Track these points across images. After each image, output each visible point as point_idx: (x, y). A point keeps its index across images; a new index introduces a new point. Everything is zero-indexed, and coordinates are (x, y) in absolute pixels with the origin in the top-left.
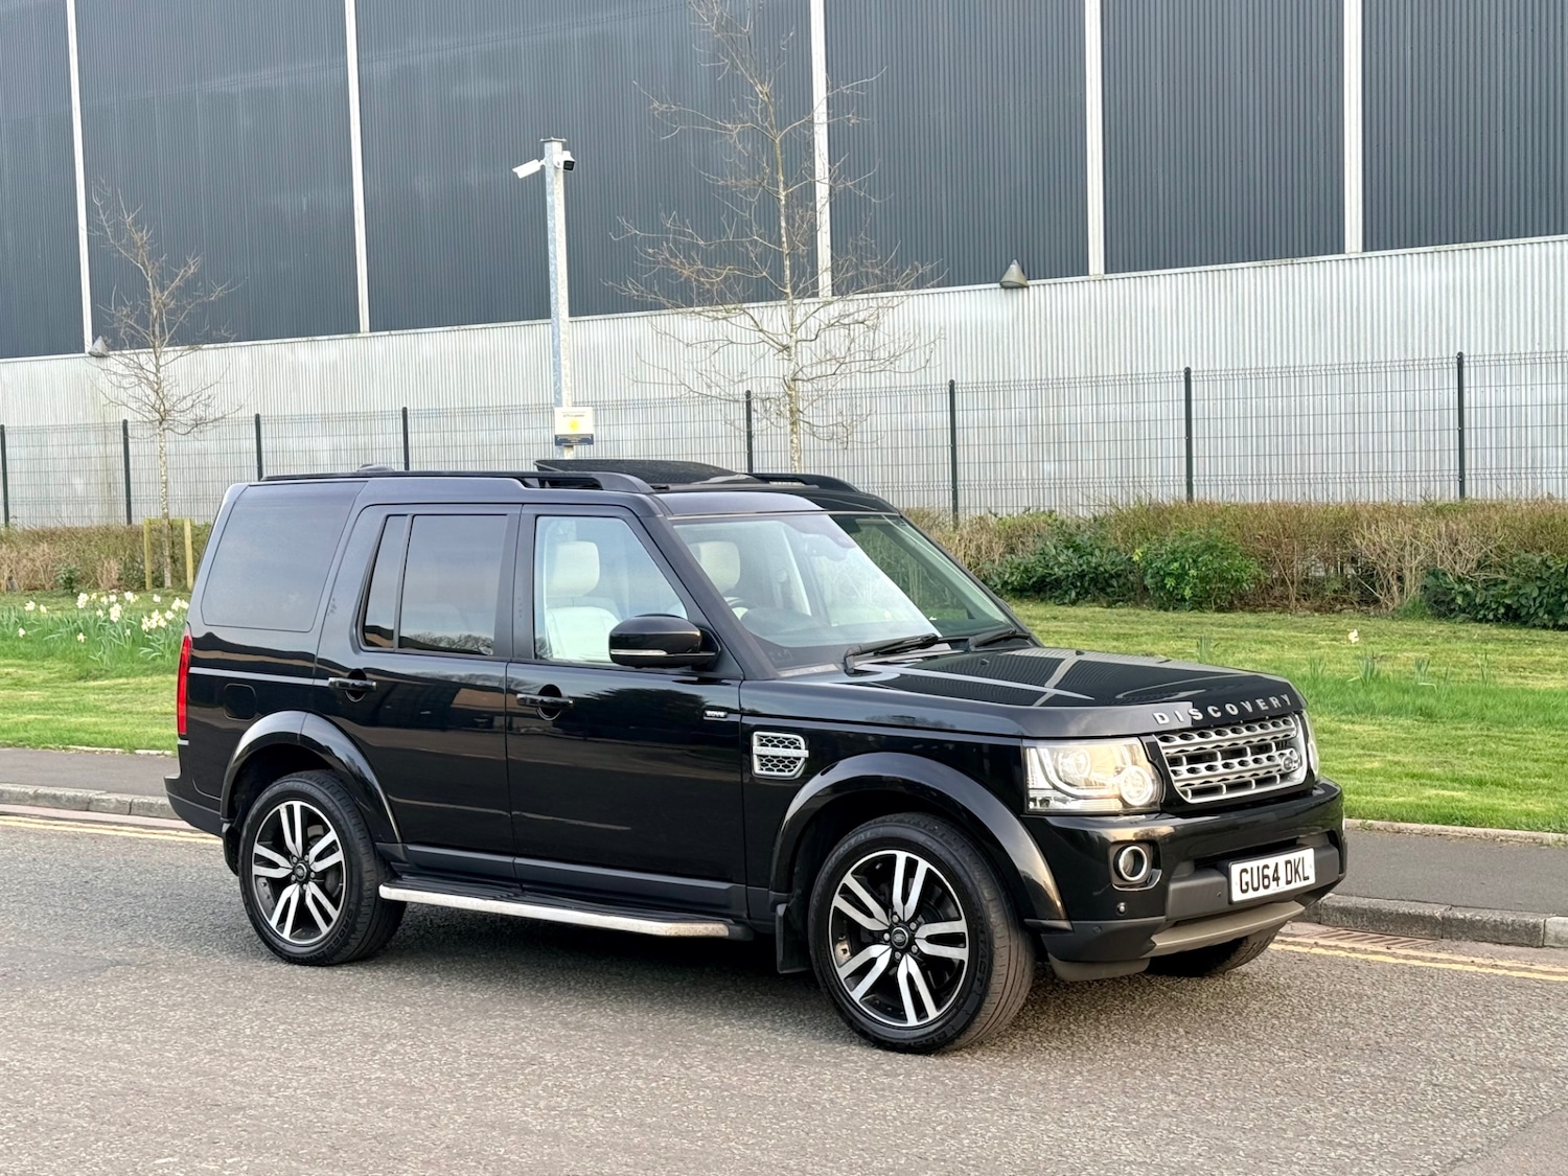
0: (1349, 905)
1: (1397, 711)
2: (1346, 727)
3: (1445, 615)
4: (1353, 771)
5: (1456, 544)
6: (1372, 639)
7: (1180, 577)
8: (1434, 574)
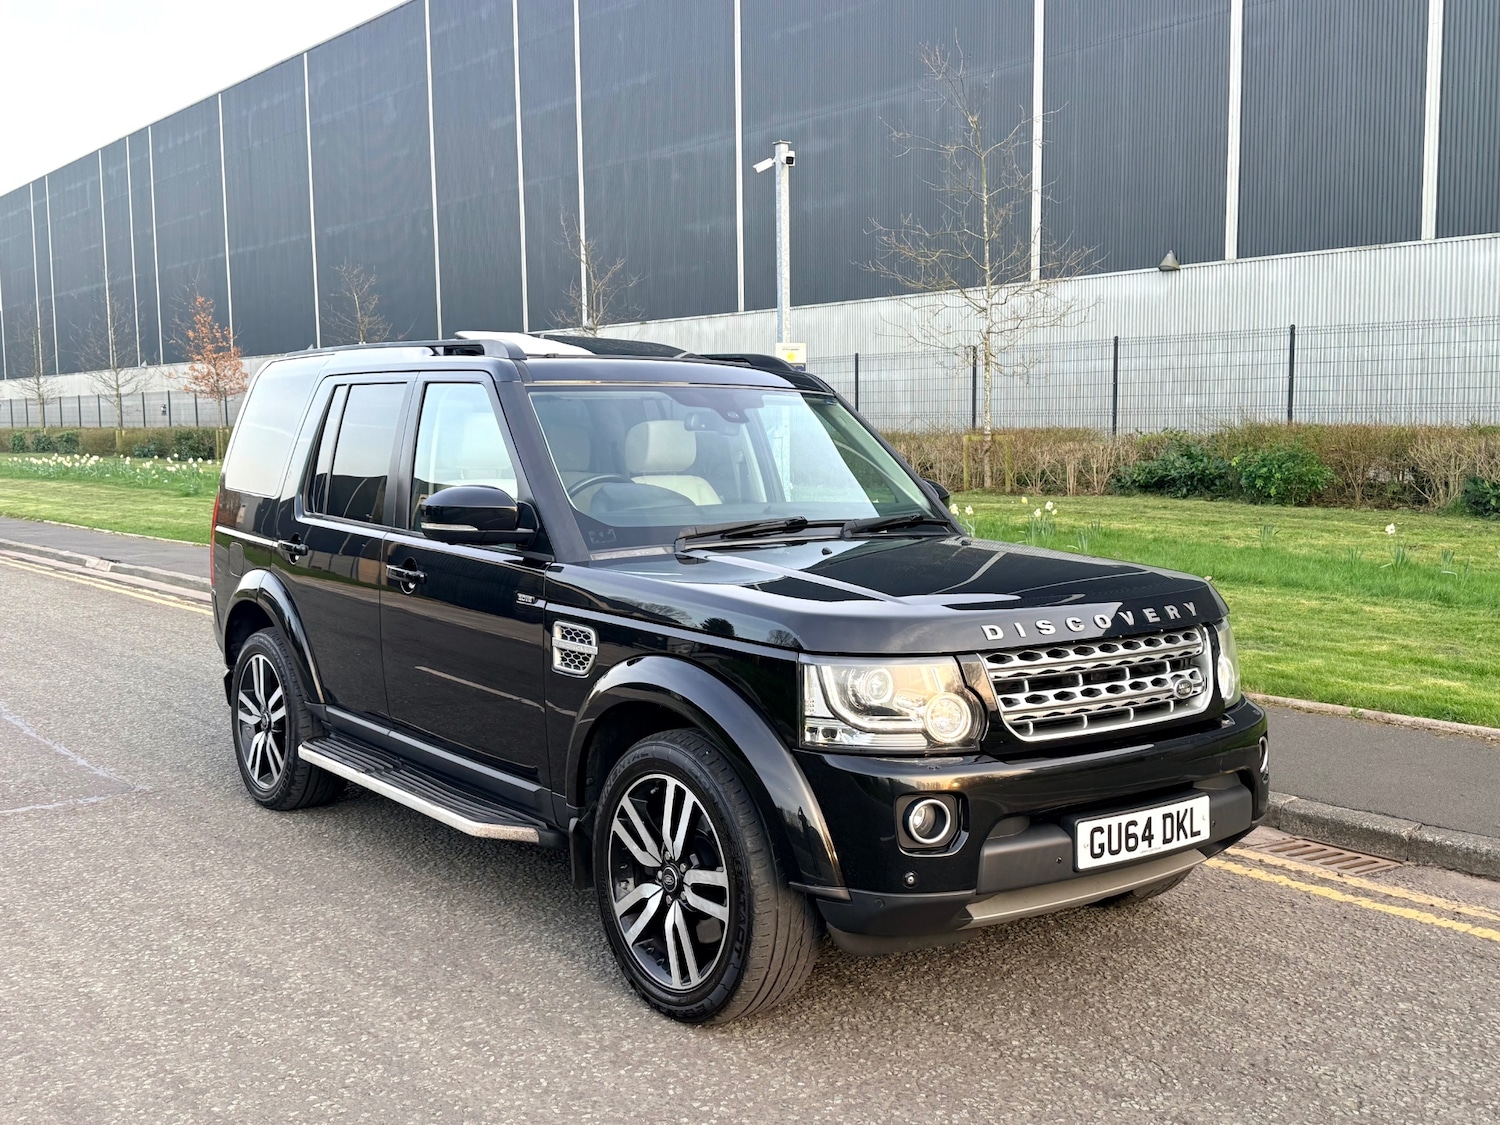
0: (1311, 812)
1: (1417, 595)
2: (1367, 608)
3: (1481, 514)
4: (1360, 654)
5: (1493, 457)
6: (1416, 531)
7: (1268, 479)
8: (1475, 481)
